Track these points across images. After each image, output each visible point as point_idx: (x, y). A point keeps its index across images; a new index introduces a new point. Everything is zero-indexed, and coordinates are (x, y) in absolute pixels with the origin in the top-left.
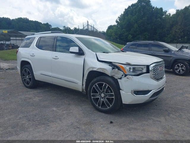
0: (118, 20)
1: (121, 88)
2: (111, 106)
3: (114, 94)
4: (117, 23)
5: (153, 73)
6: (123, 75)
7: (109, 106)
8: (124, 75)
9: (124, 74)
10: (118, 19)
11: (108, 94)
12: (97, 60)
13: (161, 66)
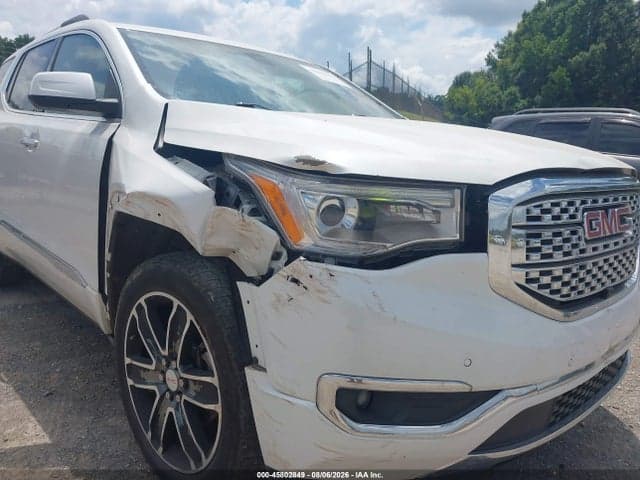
0: (496, 57)
1: (255, 352)
2: (205, 462)
3: (216, 383)
4: (490, 67)
5: (520, 256)
6: (276, 256)
7: (198, 461)
8: (285, 253)
9: (283, 242)
10: (497, 50)
11: (195, 381)
12: (153, 146)
13: (606, 209)
